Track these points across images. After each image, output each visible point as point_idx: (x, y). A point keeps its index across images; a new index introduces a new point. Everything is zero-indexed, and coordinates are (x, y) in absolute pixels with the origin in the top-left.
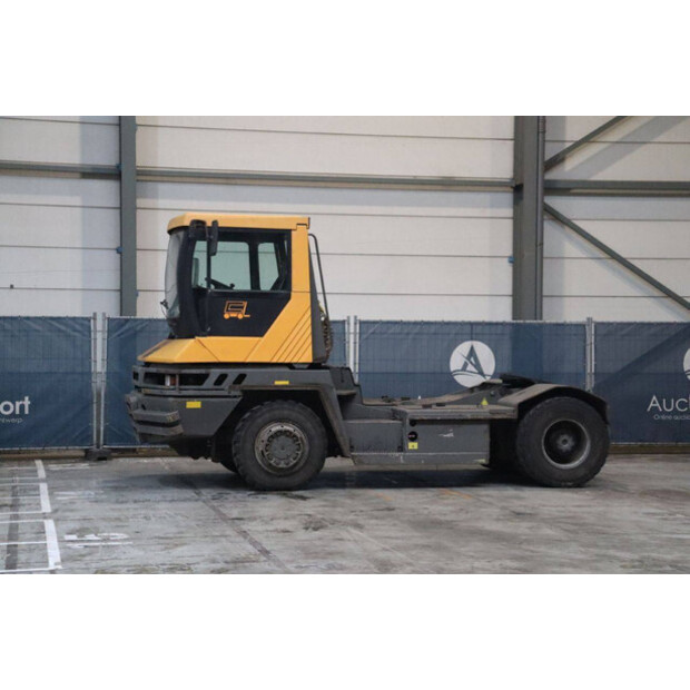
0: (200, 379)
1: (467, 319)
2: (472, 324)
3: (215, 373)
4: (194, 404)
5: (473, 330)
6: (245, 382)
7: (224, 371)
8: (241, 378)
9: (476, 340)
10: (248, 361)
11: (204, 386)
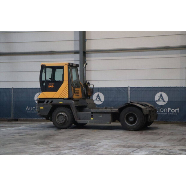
0: (43, 102)
1: (159, 86)
2: (161, 88)
3: (46, 100)
4: (42, 108)
5: (162, 89)
6: (53, 103)
7: (48, 100)
8: (52, 101)
9: (162, 92)
10: (54, 97)
11: (44, 104)
